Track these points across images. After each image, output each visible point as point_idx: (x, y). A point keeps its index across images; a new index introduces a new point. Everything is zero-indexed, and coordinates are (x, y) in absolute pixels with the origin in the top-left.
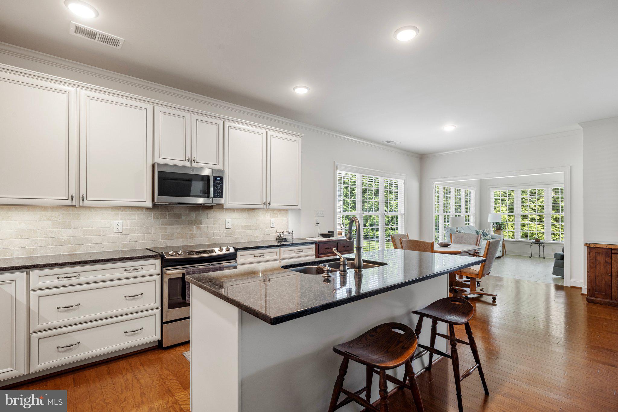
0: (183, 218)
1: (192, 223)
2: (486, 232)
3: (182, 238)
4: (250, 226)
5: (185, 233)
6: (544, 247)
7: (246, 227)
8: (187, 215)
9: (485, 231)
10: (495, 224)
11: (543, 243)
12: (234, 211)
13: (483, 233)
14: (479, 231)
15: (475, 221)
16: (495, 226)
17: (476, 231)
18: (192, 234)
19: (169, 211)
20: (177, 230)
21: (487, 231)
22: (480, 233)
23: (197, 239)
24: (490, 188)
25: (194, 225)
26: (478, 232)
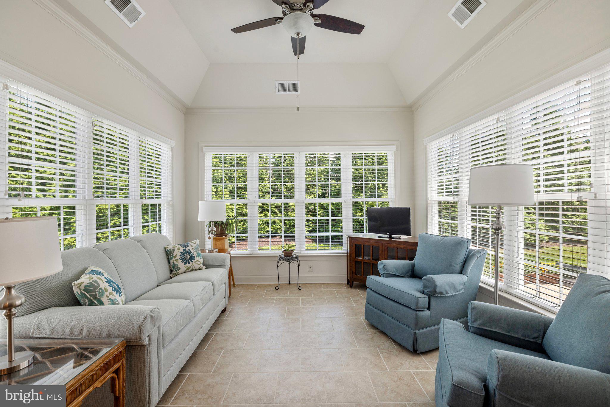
2: (192, 251)
6: (299, 267)
9: (187, 249)
10: (213, 226)
11: (297, 258)
13: (183, 254)
14: (174, 250)
15: (173, 219)
16: (212, 231)
17: (165, 248)
21: (194, 245)
22: (174, 254)
24: (204, 148)
26: (171, 253)
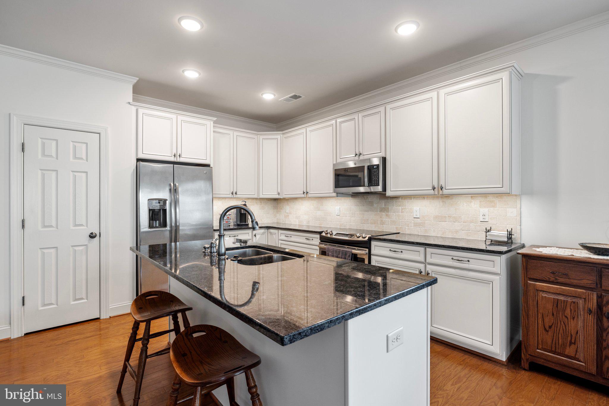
0: (375, 205)
1: (382, 210)
3: (374, 224)
4: (445, 217)
5: (377, 220)
7: (440, 218)
8: (378, 203)
12: (424, 198)
18: (382, 220)
19: (366, 199)
20: (371, 216)
23: (386, 226)
25: (384, 212)
